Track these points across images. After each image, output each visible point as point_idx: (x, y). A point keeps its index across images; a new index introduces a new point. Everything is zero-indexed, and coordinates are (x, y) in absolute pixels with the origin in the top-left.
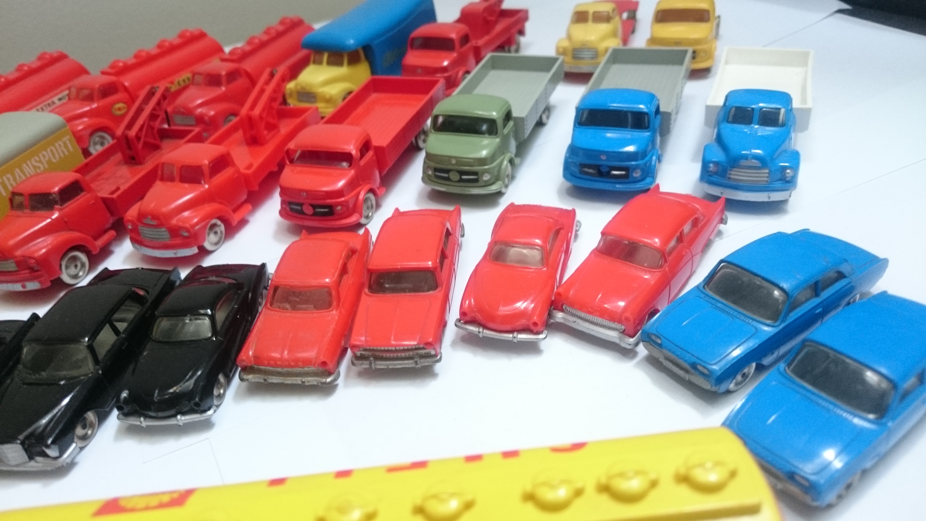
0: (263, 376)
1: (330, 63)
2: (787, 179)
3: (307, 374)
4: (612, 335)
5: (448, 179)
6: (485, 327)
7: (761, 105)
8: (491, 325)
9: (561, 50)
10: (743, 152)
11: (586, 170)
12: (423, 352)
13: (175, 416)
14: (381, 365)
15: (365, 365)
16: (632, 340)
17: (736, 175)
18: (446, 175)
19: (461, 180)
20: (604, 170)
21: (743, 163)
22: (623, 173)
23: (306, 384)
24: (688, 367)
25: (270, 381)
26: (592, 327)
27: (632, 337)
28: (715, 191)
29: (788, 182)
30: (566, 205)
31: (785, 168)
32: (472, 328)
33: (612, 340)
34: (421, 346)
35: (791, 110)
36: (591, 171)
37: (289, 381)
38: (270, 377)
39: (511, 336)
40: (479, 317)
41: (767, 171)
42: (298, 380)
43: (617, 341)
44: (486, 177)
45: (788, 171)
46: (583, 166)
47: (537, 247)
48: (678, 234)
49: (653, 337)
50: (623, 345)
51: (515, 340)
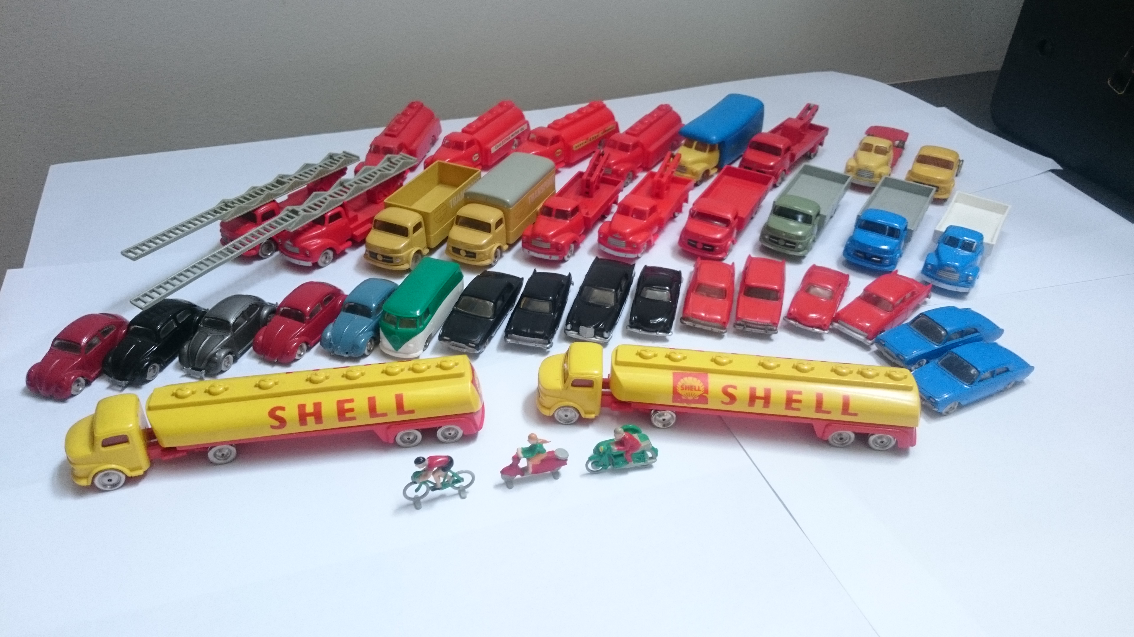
0: (693, 323)
1: (697, 149)
2: (969, 281)
3: (714, 327)
4: (861, 338)
5: (777, 243)
6: (800, 322)
7: (965, 238)
8: (803, 322)
9: (849, 168)
10: (948, 262)
11: (858, 254)
12: (770, 327)
13: (656, 331)
14: (748, 329)
15: (741, 328)
16: (870, 342)
17: (941, 273)
18: (776, 241)
19: (785, 245)
20: (868, 255)
21: (947, 268)
22: (879, 260)
23: (713, 331)
24: (894, 355)
25: (696, 326)
26: (852, 332)
27: (871, 340)
28: (928, 280)
29: (969, 283)
30: (845, 271)
31: (968, 275)
32: (792, 322)
33: (861, 340)
34: (770, 324)
35: (982, 243)
36: (861, 255)
37: (705, 328)
38: (697, 324)
39: (811, 329)
40: (798, 317)
41: (959, 275)
42: (710, 329)
43: (863, 341)
44: (800, 246)
45: (970, 277)
46: (857, 251)
47: (829, 290)
48: (902, 298)
49: (881, 341)
50: (866, 343)
51: (813, 331)
